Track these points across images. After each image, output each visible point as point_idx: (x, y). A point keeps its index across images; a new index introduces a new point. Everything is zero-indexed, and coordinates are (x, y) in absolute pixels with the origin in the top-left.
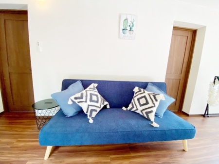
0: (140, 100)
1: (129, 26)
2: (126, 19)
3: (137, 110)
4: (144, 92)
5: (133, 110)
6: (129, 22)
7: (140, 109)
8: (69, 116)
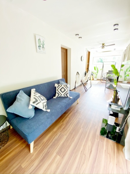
0: (61, 90)
1: (42, 44)
2: (39, 39)
3: (61, 95)
4: (62, 86)
5: (59, 96)
6: (42, 42)
7: (63, 94)
8: (32, 117)
